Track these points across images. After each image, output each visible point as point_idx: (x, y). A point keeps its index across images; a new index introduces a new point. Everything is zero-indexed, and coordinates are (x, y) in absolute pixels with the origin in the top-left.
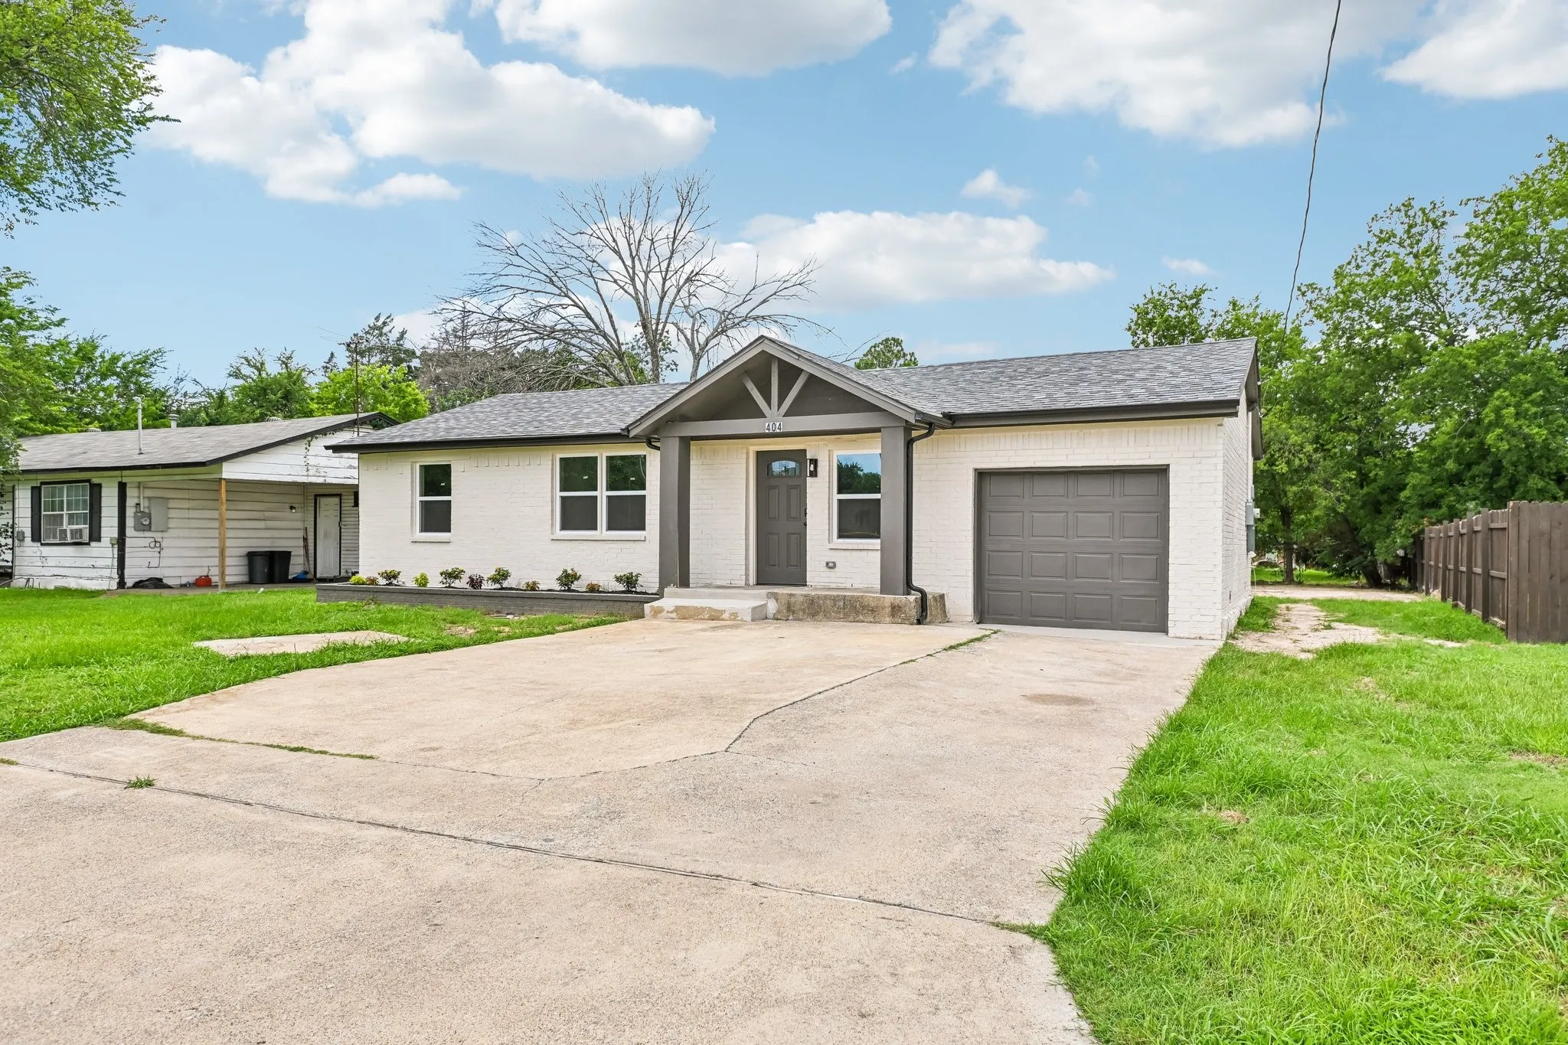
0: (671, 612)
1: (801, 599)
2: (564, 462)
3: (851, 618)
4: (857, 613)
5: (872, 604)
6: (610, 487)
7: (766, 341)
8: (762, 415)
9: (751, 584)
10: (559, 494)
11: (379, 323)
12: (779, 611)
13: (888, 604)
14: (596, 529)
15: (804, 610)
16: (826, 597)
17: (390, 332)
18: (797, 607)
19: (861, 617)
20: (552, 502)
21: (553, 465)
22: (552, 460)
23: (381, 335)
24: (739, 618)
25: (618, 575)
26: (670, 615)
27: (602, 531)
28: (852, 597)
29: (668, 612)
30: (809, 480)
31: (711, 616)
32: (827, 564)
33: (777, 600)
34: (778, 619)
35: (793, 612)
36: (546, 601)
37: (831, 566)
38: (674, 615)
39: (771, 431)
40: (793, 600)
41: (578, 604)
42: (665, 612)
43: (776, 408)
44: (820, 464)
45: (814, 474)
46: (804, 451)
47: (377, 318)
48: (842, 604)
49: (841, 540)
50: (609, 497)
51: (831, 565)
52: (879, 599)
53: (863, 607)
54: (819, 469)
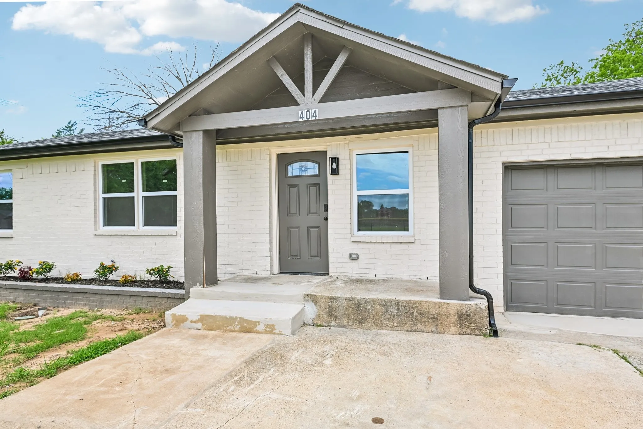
0: (195, 322)
1: (345, 303)
2: (106, 168)
3: (407, 327)
4: (415, 321)
5: (434, 311)
6: (146, 188)
7: (302, 10)
8: (295, 103)
9: (275, 273)
10: (102, 196)
11: (70, 125)
12: (318, 316)
13: (453, 311)
14: (134, 225)
15: (348, 316)
16: (374, 301)
17: (75, 129)
18: (340, 313)
19: (419, 326)
20: (95, 202)
21: (95, 170)
22: (95, 167)
23: (70, 130)
24: (277, 331)
25: (149, 269)
26: (194, 324)
27: (139, 226)
28: (408, 302)
29: (192, 322)
30: (330, 177)
31: (242, 327)
32: (350, 255)
33: (316, 303)
34: (318, 326)
35: (336, 318)
36: (78, 295)
37: (354, 258)
38: (199, 325)
39: (305, 119)
40: (335, 304)
41: (108, 298)
42: (188, 322)
43: (311, 94)
44: (340, 162)
45: (335, 172)
46: (325, 152)
47: (69, 123)
48: (395, 310)
49: (362, 233)
50: (145, 198)
51: (354, 256)
52: (441, 305)
53: (422, 315)
54: (340, 167)
